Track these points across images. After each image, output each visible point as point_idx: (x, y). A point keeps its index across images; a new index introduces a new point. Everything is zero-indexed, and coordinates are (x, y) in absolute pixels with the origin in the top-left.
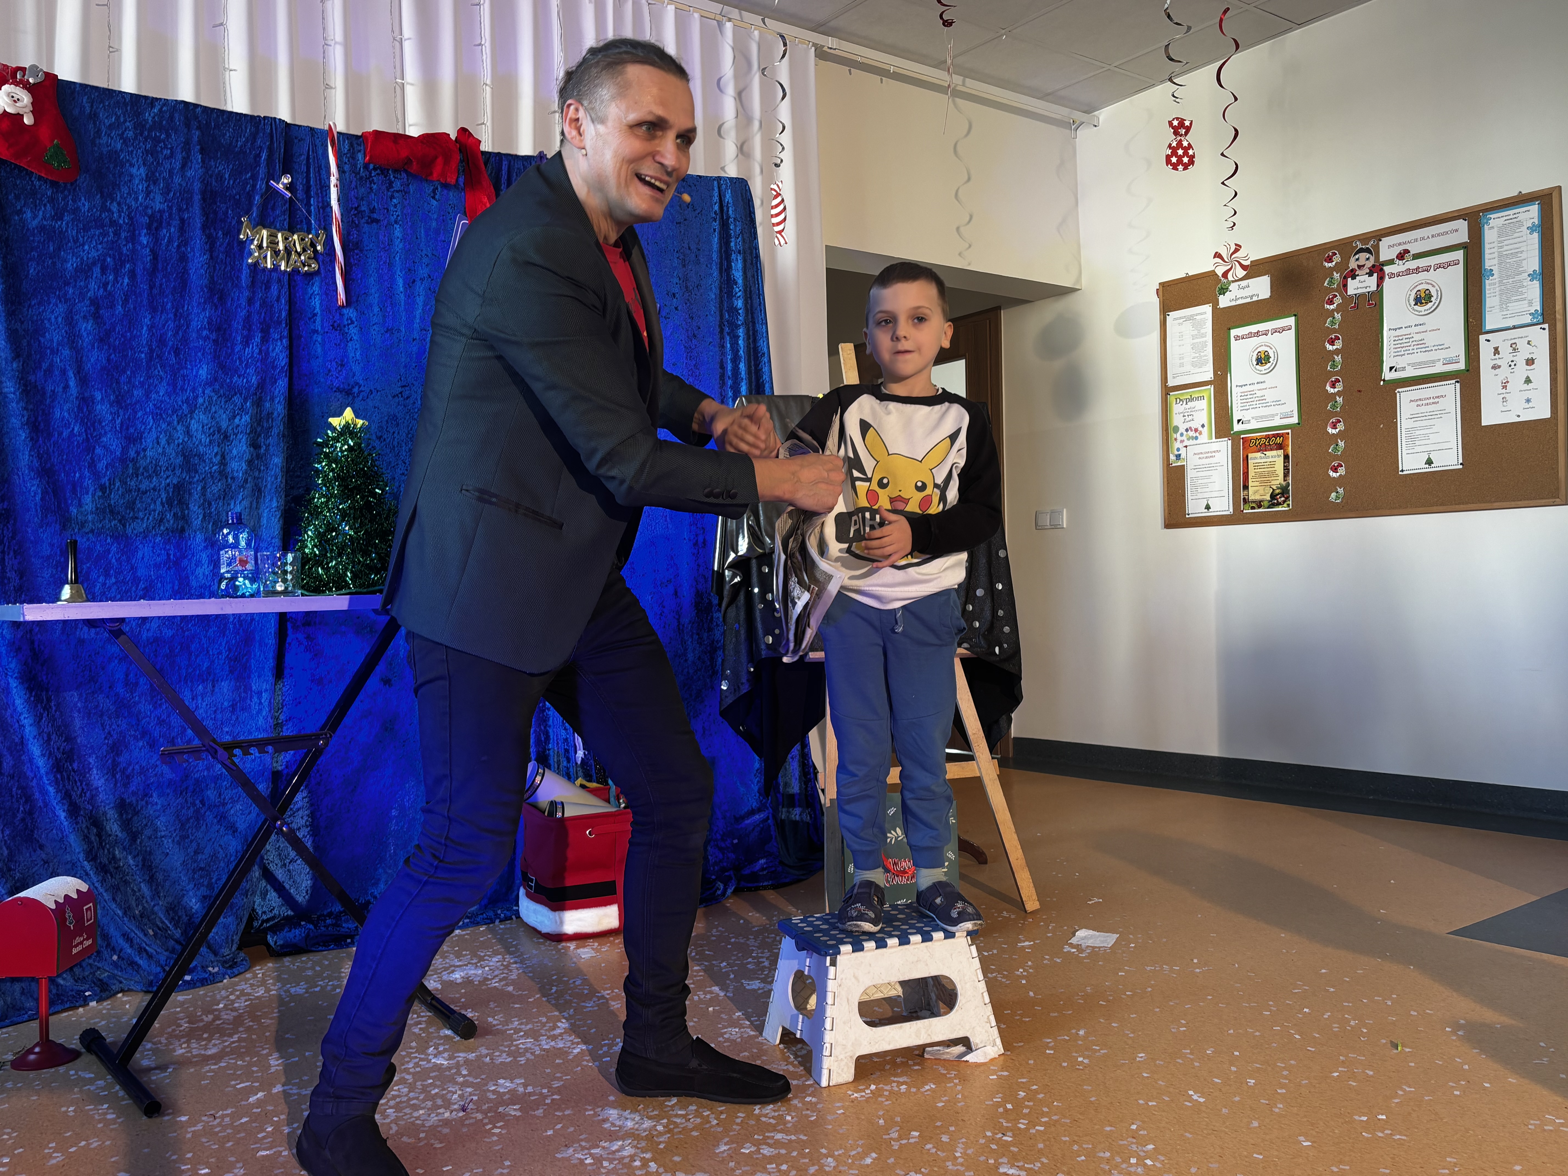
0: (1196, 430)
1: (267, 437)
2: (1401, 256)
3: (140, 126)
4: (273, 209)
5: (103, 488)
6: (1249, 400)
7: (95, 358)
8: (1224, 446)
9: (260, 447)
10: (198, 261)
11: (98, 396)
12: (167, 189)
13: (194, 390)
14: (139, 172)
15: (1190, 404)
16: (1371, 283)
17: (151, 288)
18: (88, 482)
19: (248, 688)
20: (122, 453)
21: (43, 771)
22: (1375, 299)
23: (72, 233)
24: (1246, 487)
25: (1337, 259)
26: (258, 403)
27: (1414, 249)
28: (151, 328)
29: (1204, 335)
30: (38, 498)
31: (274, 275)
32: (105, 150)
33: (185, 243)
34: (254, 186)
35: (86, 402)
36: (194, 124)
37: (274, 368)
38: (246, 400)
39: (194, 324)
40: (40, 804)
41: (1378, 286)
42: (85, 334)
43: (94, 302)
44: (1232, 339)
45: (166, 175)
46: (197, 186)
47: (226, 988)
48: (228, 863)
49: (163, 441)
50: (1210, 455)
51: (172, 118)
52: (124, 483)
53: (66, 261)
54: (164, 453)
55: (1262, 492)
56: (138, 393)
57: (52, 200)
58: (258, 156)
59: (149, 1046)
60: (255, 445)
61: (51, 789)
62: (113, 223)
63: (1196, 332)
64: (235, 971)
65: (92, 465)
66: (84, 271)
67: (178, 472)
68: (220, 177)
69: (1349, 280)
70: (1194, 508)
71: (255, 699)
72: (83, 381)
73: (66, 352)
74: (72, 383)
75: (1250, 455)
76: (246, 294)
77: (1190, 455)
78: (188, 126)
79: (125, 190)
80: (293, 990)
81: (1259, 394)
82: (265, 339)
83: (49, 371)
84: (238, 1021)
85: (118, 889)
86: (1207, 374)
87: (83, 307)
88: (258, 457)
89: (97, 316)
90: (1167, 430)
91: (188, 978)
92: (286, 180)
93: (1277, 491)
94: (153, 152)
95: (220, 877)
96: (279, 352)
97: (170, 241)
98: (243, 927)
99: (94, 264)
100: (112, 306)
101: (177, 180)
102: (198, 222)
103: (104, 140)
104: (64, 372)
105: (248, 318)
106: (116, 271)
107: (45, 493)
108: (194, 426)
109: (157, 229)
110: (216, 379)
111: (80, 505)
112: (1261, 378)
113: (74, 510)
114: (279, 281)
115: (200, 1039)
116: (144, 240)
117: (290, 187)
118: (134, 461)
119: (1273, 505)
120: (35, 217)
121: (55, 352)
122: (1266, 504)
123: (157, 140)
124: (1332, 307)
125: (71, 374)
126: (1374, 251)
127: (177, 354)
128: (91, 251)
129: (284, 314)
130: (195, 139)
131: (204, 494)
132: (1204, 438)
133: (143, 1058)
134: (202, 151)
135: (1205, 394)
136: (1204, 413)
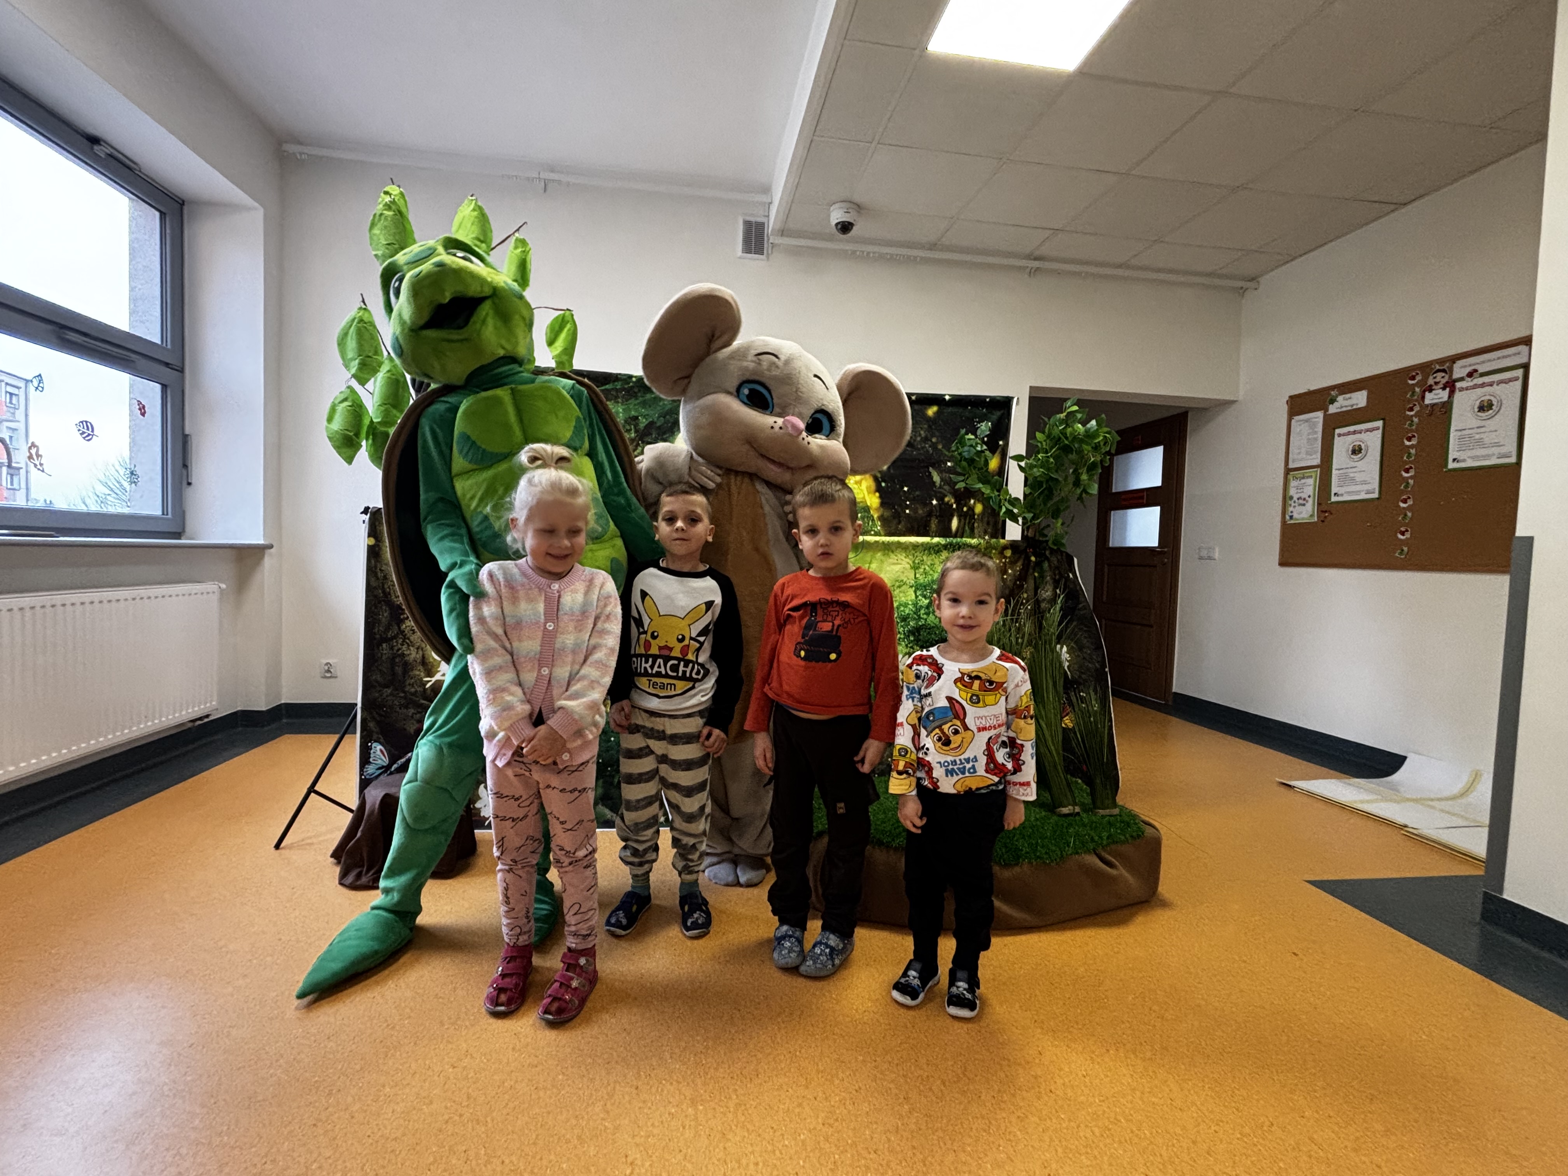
0: (1304, 499)
2: (1470, 375)
6: (1346, 479)
15: (1303, 481)
16: (1444, 395)
22: (1446, 408)
25: (1419, 378)
27: (1482, 369)
29: (1316, 433)
41: (1449, 397)
44: (1336, 436)
63: (1311, 431)
69: (1427, 393)
81: (1352, 475)
86: (1316, 460)
90: (1286, 499)
112: (1354, 464)
124: (1412, 413)
126: (1449, 371)
132: (1309, 505)
135: (1313, 475)
136: (1311, 489)
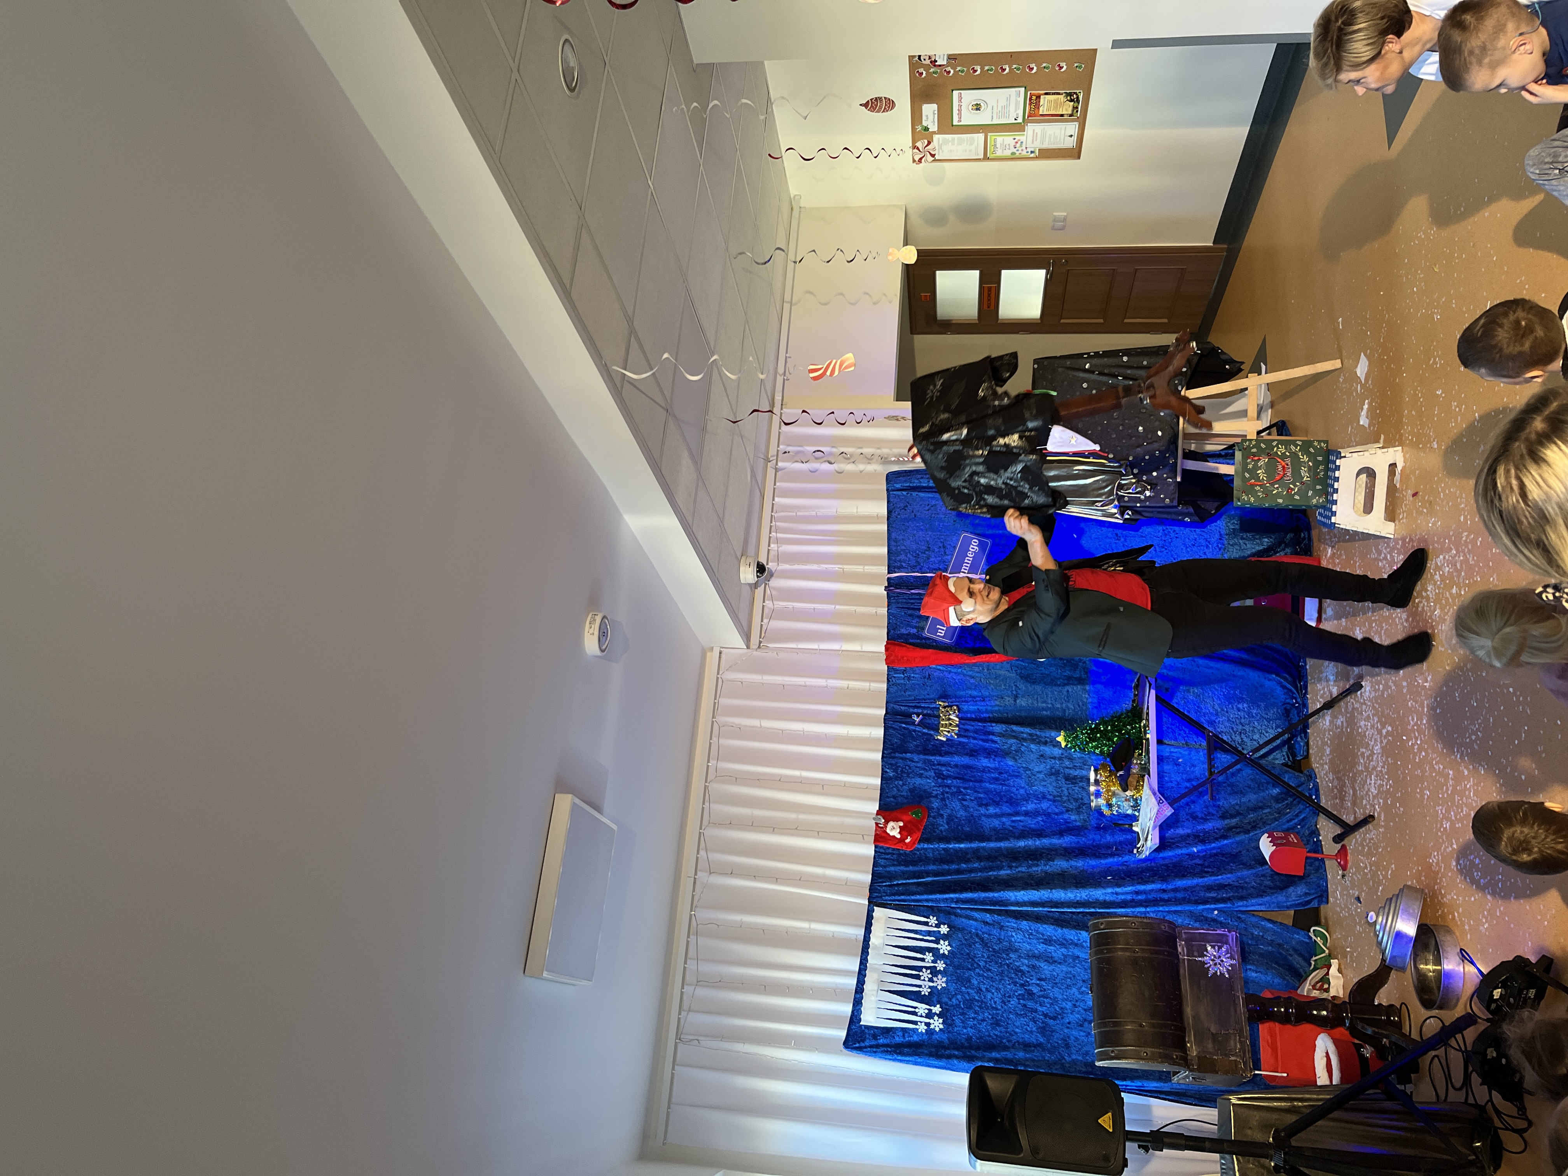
0: (1017, 143)
1: (1042, 737)
3: (897, 778)
4: (929, 724)
5: (1067, 811)
6: (1003, 113)
7: (1006, 809)
8: (1031, 128)
9: (1046, 741)
10: (957, 759)
11: (1024, 808)
12: (924, 769)
13: (1018, 767)
14: (918, 781)
15: (998, 146)
17: (971, 781)
18: (1066, 816)
19: (1168, 757)
20: (1051, 801)
21: (1204, 848)
23: (948, 811)
24: (1062, 115)
25: (921, 70)
26: (1025, 740)
28: (991, 784)
29: (953, 139)
30: (1073, 837)
31: (961, 726)
32: (909, 794)
33: (949, 765)
34: (919, 731)
35: (1026, 814)
36: (893, 755)
37: (1007, 731)
38: (1023, 745)
39: (989, 765)
40: (1219, 850)
42: (994, 811)
43: (980, 805)
44: (960, 124)
45: (918, 769)
46: (922, 757)
47: (1322, 782)
48: (1257, 773)
49: (1045, 783)
50: (1035, 135)
51: (890, 764)
52: (1064, 802)
53: (961, 815)
54: (1051, 784)
55: (1067, 107)
56: (1022, 791)
57: (934, 818)
58: (904, 728)
59: (1345, 816)
60: (1046, 743)
61: (1213, 845)
62: (943, 794)
63: (950, 144)
64: (1313, 776)
65: (1057, 814)
66: (966, 808)
67: (1059, 778)
68: (917, 746)
70: (1070, 143)
71: (1174, 754)
72: (1017, 814)
73: (1004, 820)
74: (1018, 818)
75: (1041, 113)
76: (972, 741)
77: (1033, 146)
78: (894, 758)
79: (926, 787)
80: (1328, 753)
81: (1000, 109)
82: (993, 734)
83: (1013, 827)
84: (1339, 779)
85: (1265, 822)
86: (979, 137)
87: (983, 810)
88: (1051, 742)
89: (986, 805)
90: (1013, 158)
91: (1314, 797)
92: (915, 717)
93: (1069, 98)
94: (908, 774)
95: (1264, 778)
96: (998, 728)
97: (948, 771)
98: (1290, 770)
99: (962, 804)
100: (980, 798)
101: (919, 765)
102: (938, 758)
103: (904, 794)
104: (1013, 821)
105: (983, 740)
106: (965, 795)
107: (1070, 834)
108: (1037, 769)
109: (944, 775)
110: (1014, 758)
111: (1076, 821)
112: (990, 108)
113: (1078, 824)
114: (963, 724)
115: (1345, 796)
116: (949, 782)
117: (918, 716)
118: (1054, 796)
119: (1078, 101)
120: (942, 825)
121: (1004, 824)
122: (1076, 105)
123: (902, 772)
124: (952, 72)
125: (1014, 819)
127: (1002, 773)
128: (956, 804)
129: (980, 724)
130: (901, 755)
131: (1070, 768)
132: (1023, 139)
133: (1350, 819)
134: (906, 753)
135: (993, 138)
136: (1005, 138)
